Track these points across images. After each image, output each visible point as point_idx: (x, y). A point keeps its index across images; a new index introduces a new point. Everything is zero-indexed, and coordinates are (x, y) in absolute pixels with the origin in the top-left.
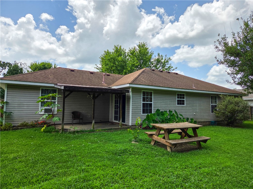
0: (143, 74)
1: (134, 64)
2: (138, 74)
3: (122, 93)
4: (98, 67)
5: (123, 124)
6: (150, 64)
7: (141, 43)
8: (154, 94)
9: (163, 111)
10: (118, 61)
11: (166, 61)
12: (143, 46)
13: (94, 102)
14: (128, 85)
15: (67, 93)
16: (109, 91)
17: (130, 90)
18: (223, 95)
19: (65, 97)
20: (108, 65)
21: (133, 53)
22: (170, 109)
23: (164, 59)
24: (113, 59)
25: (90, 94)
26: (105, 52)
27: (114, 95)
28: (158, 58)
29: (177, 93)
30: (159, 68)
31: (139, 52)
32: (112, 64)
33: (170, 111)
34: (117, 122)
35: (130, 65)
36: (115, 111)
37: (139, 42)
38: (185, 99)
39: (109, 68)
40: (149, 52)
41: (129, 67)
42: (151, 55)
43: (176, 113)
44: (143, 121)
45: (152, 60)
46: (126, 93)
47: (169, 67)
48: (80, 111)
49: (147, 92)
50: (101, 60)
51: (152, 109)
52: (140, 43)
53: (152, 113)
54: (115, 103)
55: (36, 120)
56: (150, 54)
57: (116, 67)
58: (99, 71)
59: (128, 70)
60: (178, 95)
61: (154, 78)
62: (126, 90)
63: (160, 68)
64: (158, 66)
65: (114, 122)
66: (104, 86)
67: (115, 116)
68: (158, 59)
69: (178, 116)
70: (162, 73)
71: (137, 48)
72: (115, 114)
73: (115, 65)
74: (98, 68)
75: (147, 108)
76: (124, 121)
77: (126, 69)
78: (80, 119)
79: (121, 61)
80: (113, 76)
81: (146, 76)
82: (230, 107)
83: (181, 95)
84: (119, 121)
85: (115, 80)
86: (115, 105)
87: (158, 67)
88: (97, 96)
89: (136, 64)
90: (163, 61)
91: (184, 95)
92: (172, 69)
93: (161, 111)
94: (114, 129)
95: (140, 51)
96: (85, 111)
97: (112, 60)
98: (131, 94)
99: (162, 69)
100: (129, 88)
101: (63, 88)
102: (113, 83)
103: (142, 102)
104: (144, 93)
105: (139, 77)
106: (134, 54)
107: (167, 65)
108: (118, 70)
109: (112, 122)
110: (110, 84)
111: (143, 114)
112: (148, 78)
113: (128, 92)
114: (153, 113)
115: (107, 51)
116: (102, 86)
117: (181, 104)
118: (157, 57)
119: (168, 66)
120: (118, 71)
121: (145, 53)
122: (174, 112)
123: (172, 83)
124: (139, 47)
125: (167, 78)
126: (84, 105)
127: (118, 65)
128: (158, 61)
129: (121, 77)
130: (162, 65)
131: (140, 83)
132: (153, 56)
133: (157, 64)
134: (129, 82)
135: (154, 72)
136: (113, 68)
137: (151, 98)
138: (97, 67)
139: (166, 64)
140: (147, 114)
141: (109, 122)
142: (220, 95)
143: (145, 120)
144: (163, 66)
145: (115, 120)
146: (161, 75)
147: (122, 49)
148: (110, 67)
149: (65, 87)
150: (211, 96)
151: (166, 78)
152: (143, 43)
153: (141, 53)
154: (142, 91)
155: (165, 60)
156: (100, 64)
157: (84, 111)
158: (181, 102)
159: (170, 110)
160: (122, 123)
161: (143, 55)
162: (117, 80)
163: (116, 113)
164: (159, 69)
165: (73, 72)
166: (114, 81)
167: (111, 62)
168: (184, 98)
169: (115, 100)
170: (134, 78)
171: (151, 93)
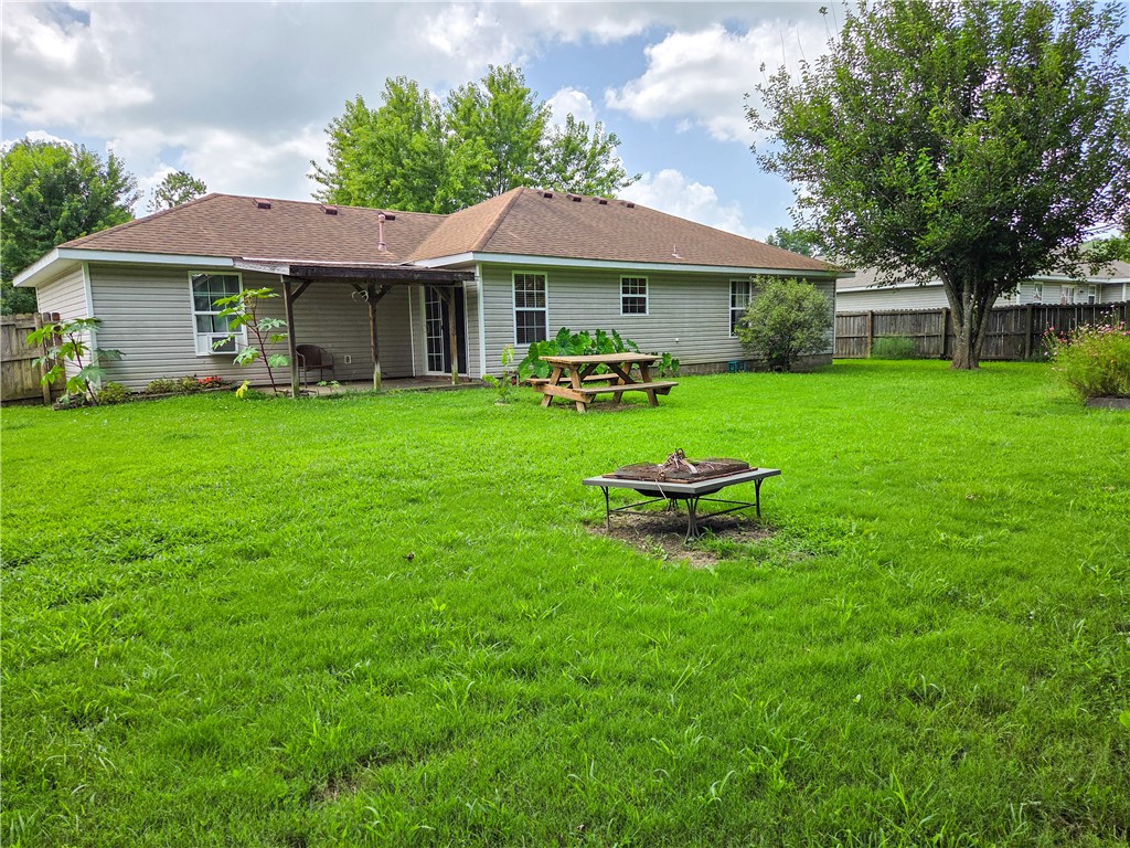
0: (512, 212)
1: (476, 166)
2: (497, 217)
3: (454, 282)
4: (324, 171)
5: (462, 378)
6: (536, 157)
7: (500, 69)
8: (549, 281)
9: (578, 333)
10: (411, 153)
11: (599, 147)
12: (505, 84)
13: (374, 312)
14: (469, 257)
15: (295, 288)
16: (417, 276)
17: (477, 272)
18: (762, 275)
19: (291, 299)
20: (367, 165)
21: (466, 110)
22: (599, 327)
23: (591, 138)
24: (392, 145)
25: (359, 289)
26: (349, 106)
27: (422, 289)
28: (570, 138)
29: (622, 276)
30: (572, 178)
31: (494, 112)
32: (388, 167)
33: (598, 333)
34: (442, 373)
35: (462, 169)
36: (430, 341)
37: (492, 67)
38: (646, 296)
39: (378, 182)
40: (533, 106)
41: (458, 176)
42: (539, 124)
43: (616, 336)
44: (521, 366)
45: (545, 143)
46: (464, 282)
47: (611, 174)
48: (320, 345)
49: (527, 276)
50: (333, 142)
51: (544, 329)
52: (495, 68)
53: (544, 339)
54: (428, 316)
55: (192, 374)
56: (537, 115)
57: (404, 176)
58: (328, 188)
59: (455, 189)
60: (625, 281)
61: (548, 229)
62: (465, 271)
63: (577, 178)
64: (570, 169)
65: (431, 377)
66: (389, 261)
67: (431, 358)
68: (569, 140)
69: (621, 344)
70: (577, 203)
71: (484, 90)
72: (430, 351)
73: (399, 169)
74: (321, 176)
75: (529, 328)
76: (462, 369)
77: (446, 183)
78: (322, 368)
79: (425, 154)
80: (408, 220)
81: (522, 222)
82: (777, 311)
83: (634, 281)
84: (448, 370)
85: (417, 236)
86: (429, 323)
87: (568, 174)
88: (382, 294)
89: (483, 166)
90: (587, 148)
91: (643, 282)
92: (624, 180)
93: (572, 333)
94: (437, 388)
95: (497, 105)
96: (335, 345)
97: (388, 146)
98: (479, 284)
99: (585, 182)
100: (472, 265)
101: (286, 271)
102: (414, 248)
103: (516, 309)
104: (519, 280)
105: (502, 227)
106: (474, 118)
107: (604, 166)
108: (414, 190)
109: (422, 377)
110: (406, 255)
111: (520, 346)
112: (531, 229)
113: (472, 277)
114: (548, 339)
115: (355, 103)
116: (381, 259)
117: (633, 311)
118: (564, 131)
119: (609, 167)
120: (414, 194)
121: (518, 116)
122: (611, 337)
123: (606, 242)
124: (490, 87)
125: (594, 224)
126: (329, 323)
127: (413, 170)
128: (570, 149)
129: (436, 225)
130: (584, 163)
131: (504, 248)
132: (549, 125)
133: (566, 163)
134: (473, 248)
135: (552, 201)
136: (393, 182)
137: (543, 295)
138: (320, 171)
139: (598, 164)
140: (529, 345)
141: (412, 377)
142: (754, 276)
143: (526, 361)
144: (590, 171)
145: (431, 369)
146: (574, 214)
147: (421, 94)
148: (378, 176)
149: (293, 268)
150: (731, 280)
151: (591, 226)
152: (505, 70)
153: (499, 115)
154: (514, 272)
155: (596, 142)
156: (332, 158)
157: (330, 345)
158: (634, 306)
159: (598, 330)
160: (460, 375)
161: (510, 121)
162: (423, 237)
163: (433, 346)
164: (574, 182)
165: (268, 212)
166: (416, 239)
167: (381, 155)
168: (643, 291)
169: (428, 307)
170: (485, 232)
171: (541, 279)
